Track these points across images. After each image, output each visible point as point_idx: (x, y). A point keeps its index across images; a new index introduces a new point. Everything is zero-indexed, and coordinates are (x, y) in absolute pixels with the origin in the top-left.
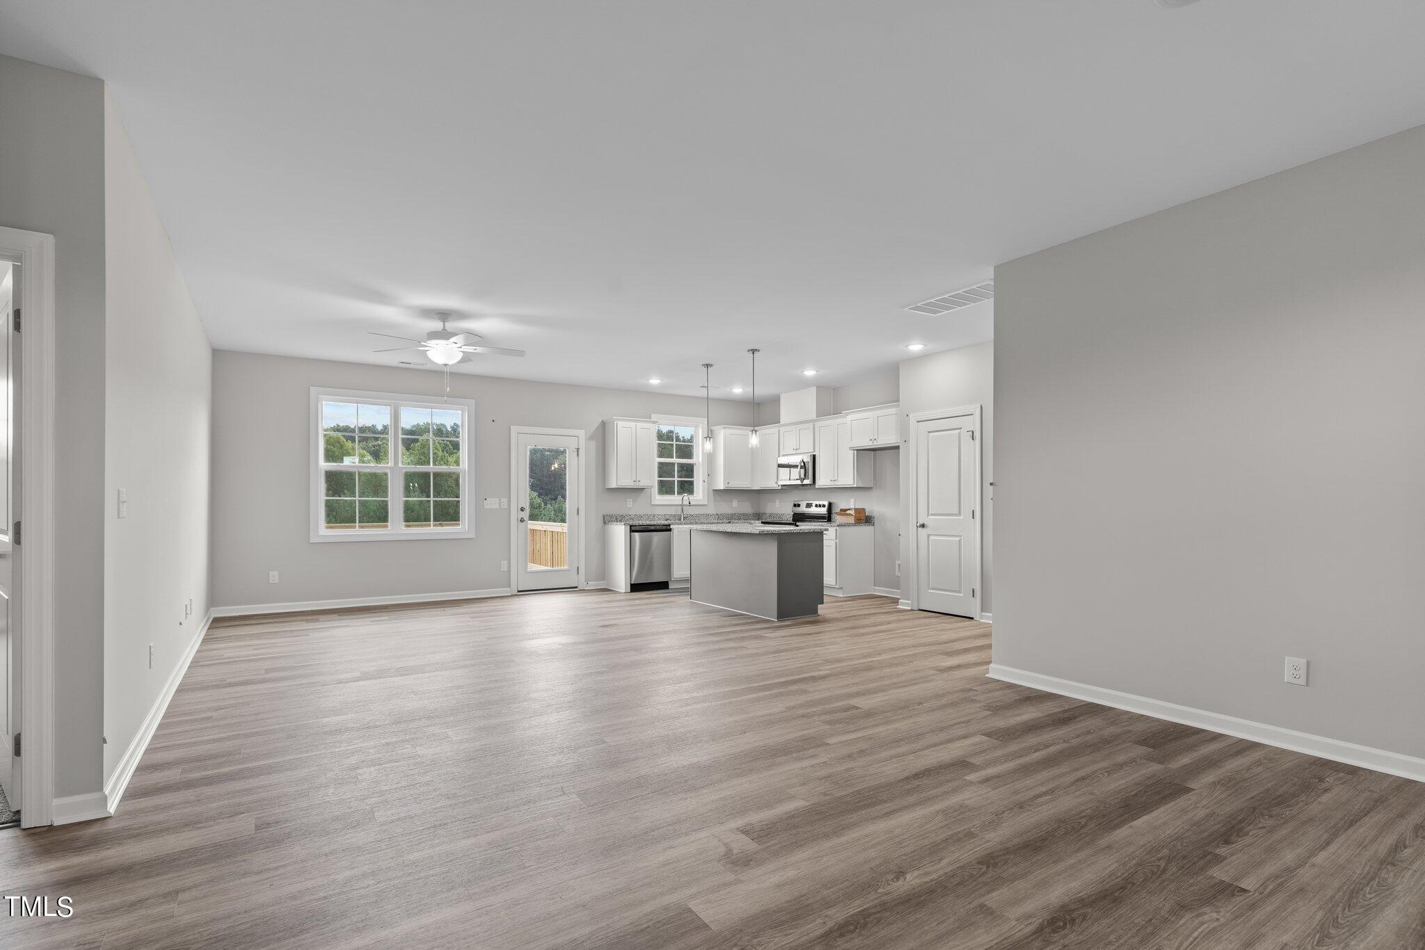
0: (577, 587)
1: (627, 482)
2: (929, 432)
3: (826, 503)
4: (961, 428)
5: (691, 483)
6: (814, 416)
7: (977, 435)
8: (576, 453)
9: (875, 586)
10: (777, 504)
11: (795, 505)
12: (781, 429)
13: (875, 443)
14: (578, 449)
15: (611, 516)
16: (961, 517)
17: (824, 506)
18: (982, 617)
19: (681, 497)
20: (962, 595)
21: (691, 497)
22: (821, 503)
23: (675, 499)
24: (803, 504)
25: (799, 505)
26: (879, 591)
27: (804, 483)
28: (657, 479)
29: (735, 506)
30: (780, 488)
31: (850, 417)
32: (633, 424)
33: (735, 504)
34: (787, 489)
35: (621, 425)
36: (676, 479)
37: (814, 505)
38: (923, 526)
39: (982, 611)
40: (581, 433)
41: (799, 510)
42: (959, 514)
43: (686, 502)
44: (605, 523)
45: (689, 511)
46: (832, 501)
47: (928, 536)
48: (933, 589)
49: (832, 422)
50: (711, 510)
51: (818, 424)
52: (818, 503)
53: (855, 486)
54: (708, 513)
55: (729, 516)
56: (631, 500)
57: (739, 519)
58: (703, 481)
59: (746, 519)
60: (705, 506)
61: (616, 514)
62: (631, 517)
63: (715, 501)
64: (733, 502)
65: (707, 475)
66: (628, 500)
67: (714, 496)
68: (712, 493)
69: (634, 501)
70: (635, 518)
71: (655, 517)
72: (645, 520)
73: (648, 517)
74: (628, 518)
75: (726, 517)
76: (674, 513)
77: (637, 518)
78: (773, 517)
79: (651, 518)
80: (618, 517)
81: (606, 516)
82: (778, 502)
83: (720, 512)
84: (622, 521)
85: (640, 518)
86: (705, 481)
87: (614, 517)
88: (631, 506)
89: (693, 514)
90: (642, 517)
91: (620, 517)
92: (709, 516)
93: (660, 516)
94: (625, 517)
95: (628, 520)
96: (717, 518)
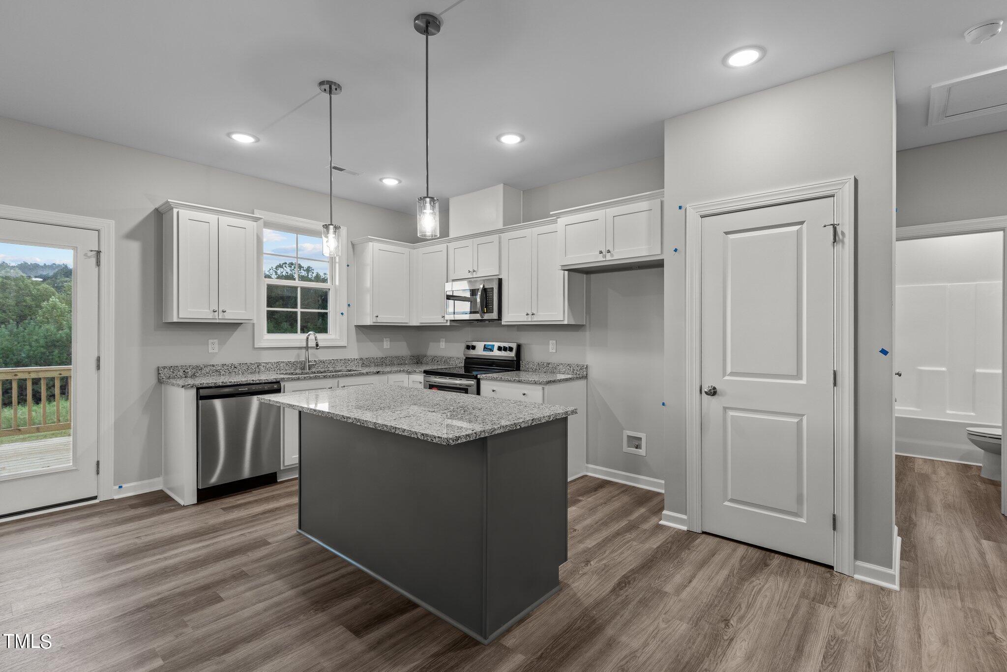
0: (95, 498)
1: (202, 313)
2: (727, 233)
3: (514, 346)
4: (802, 223)
5: (324, 316)
6: (500, 225)
7: (847, 228)
8: (94, 260)
9: (587, 462)
10: (443, 345)
11: (468, 347)
12: (452, 245)
13: (609, 257)
14: (99, 252)
15: (173, 368)
16: (803, 382)
17: (511, 349)
18: (856, 569)
19: (304, 336)
20: (803, 521)
21: (320, 336)
22: (507, 345)
23: (297, 338)
24: (480, 346)
25: (474, 348)
26: (595, 471)
27: (485, 318)
28: (264, 309)
29: (386, 347)
30: (448, 324)
31: (562, 221)
32: (212, 218)
33: (386, 344)
34: (458, 325)
35: (185, 214)
36: (299, 310)
37: (496, 348)
38: (713, 392)
39: (856, 557)
40: (109, 228)
41: (472, 353)
42: (798, 376)
43: (312, 344)
44: (160, 381)
45: (316, 356)
46: (521, 342)
47: (725, 409)
48: (732, 500)
49: (532, 232)
50: (353, 353)
51: (506, 236)
52: (502, 345)
53: (566, 322)
54: (347, 358)
55: (379, 361)
56: (216, 341)
57: (392, 364)
58: (342, 314)
59: (401, 364)
60: (346, 348)
61: (177, 367)
62: (214, 368)
63: (358, 341)
64: (383, 342)
65: (349, 305)
66: (210, 341)
67: (357, 334)
68: (353, 330)
69: (222, 344)
70: (221, 371)
71: (260, 366)
72: (240, 373)
73: (247, 367)
74: (208, 370)
75: (374, 362)
76: (293, 360)
77: (227, 371)
78: (436, 361)
79: (253, 368)
80: (178, 373)
81: (162, 369)
82: (444, 343)
83: (365, 355)
84: (196, 377)
85: (231, 370)
86: (345, 313)
87: (173, 372)
88: (216, 350)
89: (325, 359)
90: (235, 367)
91: (181, 374)
92: (349, 362)
93: (270, 365)
94: (201, 369)
95: (208, 375)
96: (360, 364)
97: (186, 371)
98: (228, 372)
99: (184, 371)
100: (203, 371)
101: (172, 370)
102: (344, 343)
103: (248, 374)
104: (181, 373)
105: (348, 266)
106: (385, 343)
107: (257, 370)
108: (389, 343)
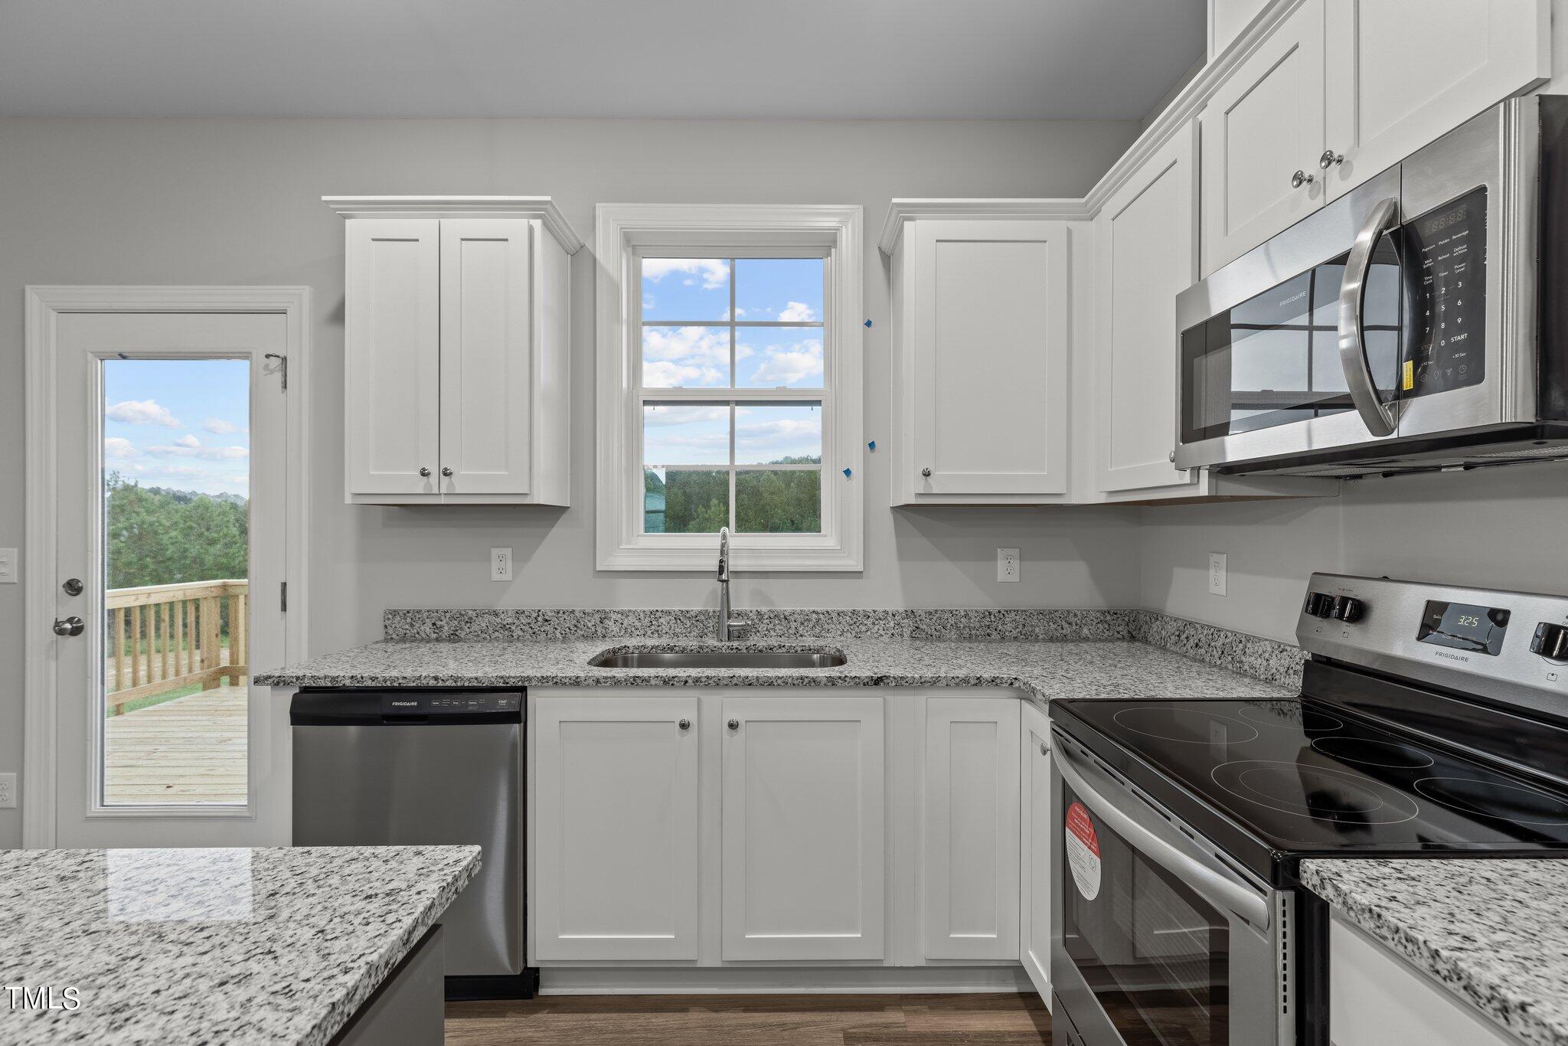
8: (278, 374)
10: (1218, 579)
11: (1320, 605)
14: (285, 359)
15: (413, 616)
29: (1007, 576)
32: (423, 226)
33: (1006, 568)
50: (884, 593)
54: (859, 608)
55: (974, 622)
56: (508, 552)
57: (1026, 637)
58: (848, 472)
59: (1064, 639)
60: (861, 578)
61: (419, 612)
62: (498, 620)
63: (902, 554)
64: (994, 558)
65: (872, 445)
66: (495, 552)
67: (899, 533)
68: (886, 524)
69: (521, 558)
70: (513, 628)
71: (606, 621)
72: (558, 635)
73: (574, 622)
74: (484, 625)
75: (956, 626)
76: (696, 608)
77: (526, 628)
78: (1192, 642)
79: (590, 625)
80: (422, 628)
81: (390, 616)
82: (1223, 574)
83: (925, 603)
84: (460, 640)
85: (536, 627)
86: (857, 471)
87: (412, 625)
88: (508, 576)
89: (789, 609)
90: (546, 621)
91: (428, 630)
92: (869, 622)
93: (632, 619)
94: (470, 621)
95: (484, 635)
96: (907, 632)
97: (439, 623)
98: (531, 631)
99: (434, 624)
100: (475, 627)
101: (409, 620)
102: (854, 563)
103: (577, 639)
104: (427, 628)
105: (868, 324)
106: (1001, 565)
107: (599, 629)
108: (1016, 564)
